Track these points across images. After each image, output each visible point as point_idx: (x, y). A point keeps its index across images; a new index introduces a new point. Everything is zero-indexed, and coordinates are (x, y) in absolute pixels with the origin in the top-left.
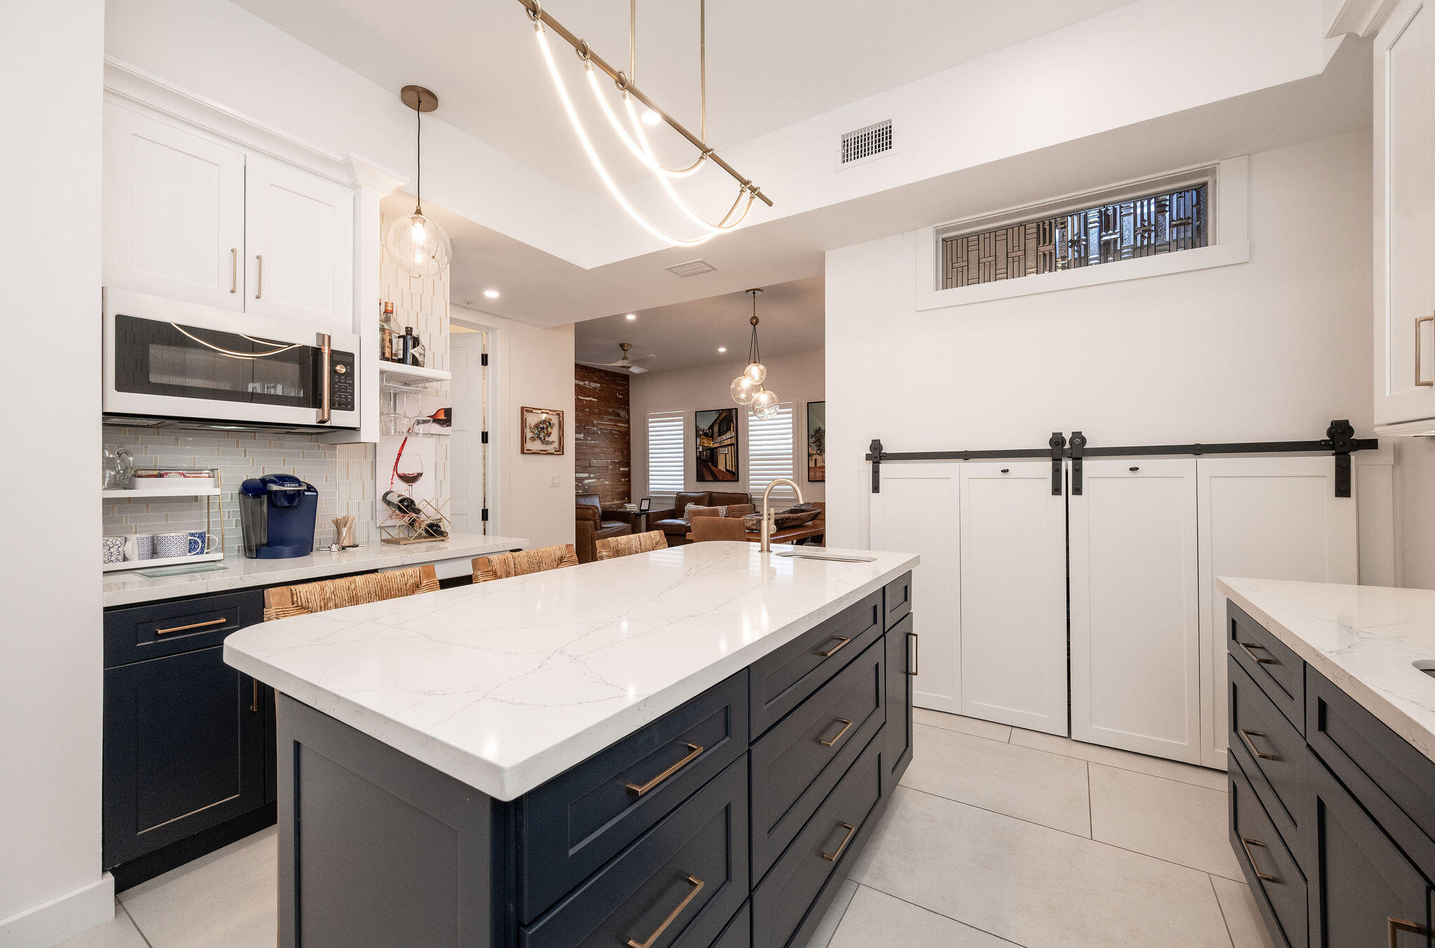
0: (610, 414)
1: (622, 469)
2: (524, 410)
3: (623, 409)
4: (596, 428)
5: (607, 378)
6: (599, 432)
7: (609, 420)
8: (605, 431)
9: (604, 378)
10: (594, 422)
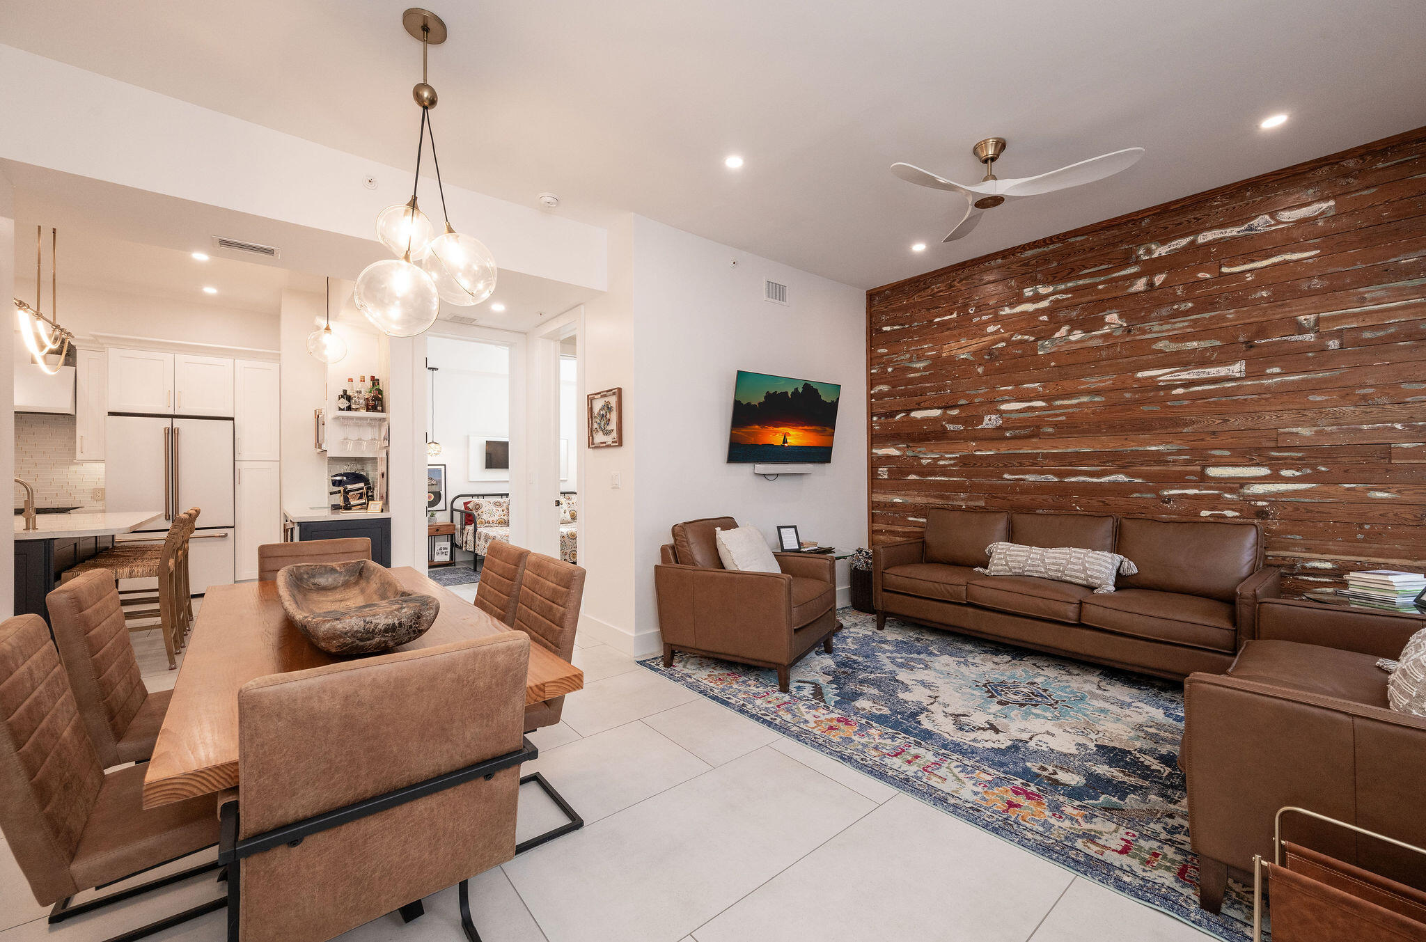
0: (1406, 273)
2: (591, 399)
5: (1380, 165)
6: (1333, 344)
7: (1400, 294)
8: (1367, 335)
9: (1360, 173)
10: (1302, 318)
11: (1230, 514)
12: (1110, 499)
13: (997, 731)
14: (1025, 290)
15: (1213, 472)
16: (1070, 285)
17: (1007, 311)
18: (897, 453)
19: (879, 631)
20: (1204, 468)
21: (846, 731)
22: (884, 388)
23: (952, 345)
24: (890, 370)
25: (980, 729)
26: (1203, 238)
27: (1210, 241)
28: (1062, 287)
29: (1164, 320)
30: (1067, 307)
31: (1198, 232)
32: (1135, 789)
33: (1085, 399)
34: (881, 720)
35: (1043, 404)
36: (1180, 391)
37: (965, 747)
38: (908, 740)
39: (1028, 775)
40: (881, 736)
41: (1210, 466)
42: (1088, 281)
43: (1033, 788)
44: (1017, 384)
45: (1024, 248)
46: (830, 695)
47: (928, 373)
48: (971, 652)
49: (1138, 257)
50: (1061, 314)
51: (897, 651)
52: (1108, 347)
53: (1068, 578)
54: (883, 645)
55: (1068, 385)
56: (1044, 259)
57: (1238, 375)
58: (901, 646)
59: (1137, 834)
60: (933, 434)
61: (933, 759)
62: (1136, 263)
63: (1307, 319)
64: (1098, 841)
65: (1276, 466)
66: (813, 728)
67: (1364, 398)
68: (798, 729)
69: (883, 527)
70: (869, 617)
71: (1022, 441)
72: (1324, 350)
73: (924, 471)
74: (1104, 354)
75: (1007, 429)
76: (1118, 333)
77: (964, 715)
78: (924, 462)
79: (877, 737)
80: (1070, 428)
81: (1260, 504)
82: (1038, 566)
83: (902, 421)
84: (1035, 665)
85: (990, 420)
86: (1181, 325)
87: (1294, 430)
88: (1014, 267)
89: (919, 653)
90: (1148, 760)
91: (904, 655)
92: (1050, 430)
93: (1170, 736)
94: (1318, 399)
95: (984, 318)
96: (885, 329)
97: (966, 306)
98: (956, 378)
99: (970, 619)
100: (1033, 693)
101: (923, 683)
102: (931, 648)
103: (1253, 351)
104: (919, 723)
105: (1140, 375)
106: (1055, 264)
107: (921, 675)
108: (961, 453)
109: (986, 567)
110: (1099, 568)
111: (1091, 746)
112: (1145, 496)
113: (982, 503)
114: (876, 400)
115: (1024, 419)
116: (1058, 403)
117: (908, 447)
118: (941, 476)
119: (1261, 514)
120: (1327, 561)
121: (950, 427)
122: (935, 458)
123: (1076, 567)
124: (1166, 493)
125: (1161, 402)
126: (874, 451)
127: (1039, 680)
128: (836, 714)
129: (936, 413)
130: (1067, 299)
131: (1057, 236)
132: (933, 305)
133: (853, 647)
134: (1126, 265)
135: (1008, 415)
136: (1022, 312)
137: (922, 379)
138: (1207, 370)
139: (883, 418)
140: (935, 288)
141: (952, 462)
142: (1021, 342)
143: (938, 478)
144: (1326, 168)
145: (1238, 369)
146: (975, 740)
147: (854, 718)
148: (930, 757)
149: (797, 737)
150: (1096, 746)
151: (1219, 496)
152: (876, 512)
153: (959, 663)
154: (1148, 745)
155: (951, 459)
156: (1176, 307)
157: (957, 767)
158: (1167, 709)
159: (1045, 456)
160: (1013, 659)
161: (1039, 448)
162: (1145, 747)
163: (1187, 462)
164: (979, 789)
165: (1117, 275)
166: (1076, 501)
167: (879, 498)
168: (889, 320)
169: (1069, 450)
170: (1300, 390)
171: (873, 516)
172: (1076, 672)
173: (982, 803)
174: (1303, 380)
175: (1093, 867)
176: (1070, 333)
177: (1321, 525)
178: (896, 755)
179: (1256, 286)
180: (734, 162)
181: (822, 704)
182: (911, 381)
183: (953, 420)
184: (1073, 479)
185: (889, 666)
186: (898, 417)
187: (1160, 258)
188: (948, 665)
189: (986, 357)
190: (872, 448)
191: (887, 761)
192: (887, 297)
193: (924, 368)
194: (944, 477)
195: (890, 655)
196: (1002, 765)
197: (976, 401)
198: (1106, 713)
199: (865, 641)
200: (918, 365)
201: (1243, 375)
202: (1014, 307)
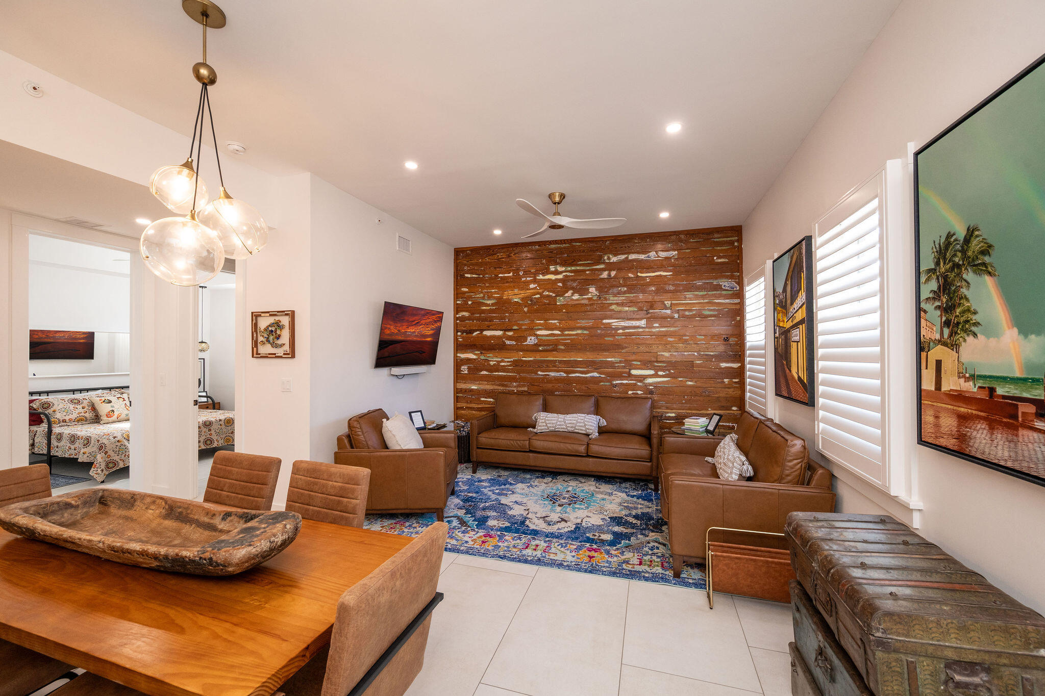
0: (699, 288)
1: (724, 365)
2: (256, 316)
3: (732, 277)
4: (668, 312)
5: (691, 240)
6: (676, 316)
7: (697, 297)
8: (687, 313)
9: (686, 242)
10: (666, 302)
11: (639, 392)
12: (592, 386)
13: (566, 521)
14: (551, 267)
15: (634, 372)
16: (573, 268)
17: (541, 277)
18: (473, 357)
19: (474, 475)
20: (630, 370)
21: (492, 542)
22: (466, 314)
23: (510, 292)
24: (470, 303)
25: (558, 522)
26: (632, 257)
27: (633, 259)
28: (569, 269)
29: (615, 295)
30: (572, 280)
31: (629, 253)
32: (632, 534)
33: (579, 332)
34: (507, 529)
35: (559, 333)
36: (621, 331)
37: (556, 534)
38: (527, 538)
39: (589, 540)
40: (513, 539)
41: (632, 369)
42: (581, 268)
43: (595, 546)
44: (546, 320)
45: (551, 242)
46: (470, 522)
47: (494, 308)
48: (531, 479)
49: (604, 260)
50: (569, 284)
51: (492, 486)
52: (590, 305)
53: (577, 431)
54: (482, 483)
55: (571, 323)
56: (560, 251)
57: (643, 326)
58: (493, 482)
59: (641, 554)
60: (498, 346)
61: (546, 545)
62: (604, 263)
63: (668, 303)
64: (630, 563)
65: (657, 369)
66: (473, 545)
67: (686, 341)
68: (466, 548)
69: (464, 405)
70: (462, 466)
71: (548, 353)
72: (673, 318)
73: (491, 369)
74: (589, 308)
75: (540, 346)
76: (595, 298)
77: (547, 517)
78: (492, 363)
79: (511, 540)
80: (573, 346)
81: (651, 387)
82: (563, 425)
83: (477, 336)
84: (564, 480)
85: (531, 339)
86: (621, 299)
87: (663, 353)
88: (545, 252)
89: (505, 485)
90: (631, 519)
91: (497, 487)
92: (563, 347)
93: (633, 505)
94: (671, 340)
95: (528, 279)
96: (466, 275)
97: (518, 270)
98: (511, 313)
99: (532, 460)
100: (571, 497)
101: (516, 502)
102: (509, 480)
103: (649, 315)
104: (528, 526)
105: (604, 321)
106: (566, 255)
107: (513, 498)
108: (514, 359)
109: (534, 428)
110: (590, 424)
111: (607, 518)
112: (606, 384)
113: (526, 389)
114: (460, 321)
115: (550, 340)
116: (567, 332)
117: (481, 353)
118: (501, 372)
119: (651, 392)
120: (673, 413)
121: (508, 342)
122: (498, 361)
123: (581, 424)
124: (615, 383)
125: (613, 336)
126: (458, 355)
127: (570, 489)
128: (481, 533)
129: (499, 333)
130: (572, 276)
131: (568, 240)
132: (499, 265)
133: (466, 488)
134: (599, 263)
135: (541, 338)
136: (549, 279)
137: (491, 311)
138: (632, 322)
139: (465, 334)
140: (500, 255)
141: (509, 364)
142: (548, 296)
143: (500, 374)
144: (675, 236)
145: (643, 323)
146: (559, 529)
147: (492, 532)
148: (543, 545)
149: (467, 553)
150: (609, 518)
151: (635, 384)
152: (459, 395)
153: (528, 487)
154: (627, 512)
155: (508, 362)
156: (620, 289)
157: (558, 545)
158: (626, 492)
159: (560, 362)
160: (553, 479)
161: (557, 357)
162: (627, 513)
163: (624, 367)
164: (574, 554)
165: (595, 267)
166: (575, 387)
167: (462, 386)
168: (469, 270)
169: (572, 359)
170: (666, 335)
171: (457, 398)
172: (583, 481)
173: (578, 560)
174: (667, 331)
175: (632, 575)
176: (573, 294)
177: (671, 397)
178: (527, 548)
179: (650, 284)
180: (411, 165)
181: (469, 529)
182: (483, 312)
183: (510, 338)
184: (573, 375)
185: (493, 497)
186: (475, 334)
187: (613, 263)
188: (524, 489)
189: (529, 302)
190: (457, 353)
191: (524, 552)
192: (468, 255)
193: (492, 304)
194: (504, 372)
195: (490, 489)
196: (577, 538)
197: (523, 327)
198: (605, 500)
199: (470, 483)
200: (489, 302)
201: (645, 326)
202: (545, 276)
